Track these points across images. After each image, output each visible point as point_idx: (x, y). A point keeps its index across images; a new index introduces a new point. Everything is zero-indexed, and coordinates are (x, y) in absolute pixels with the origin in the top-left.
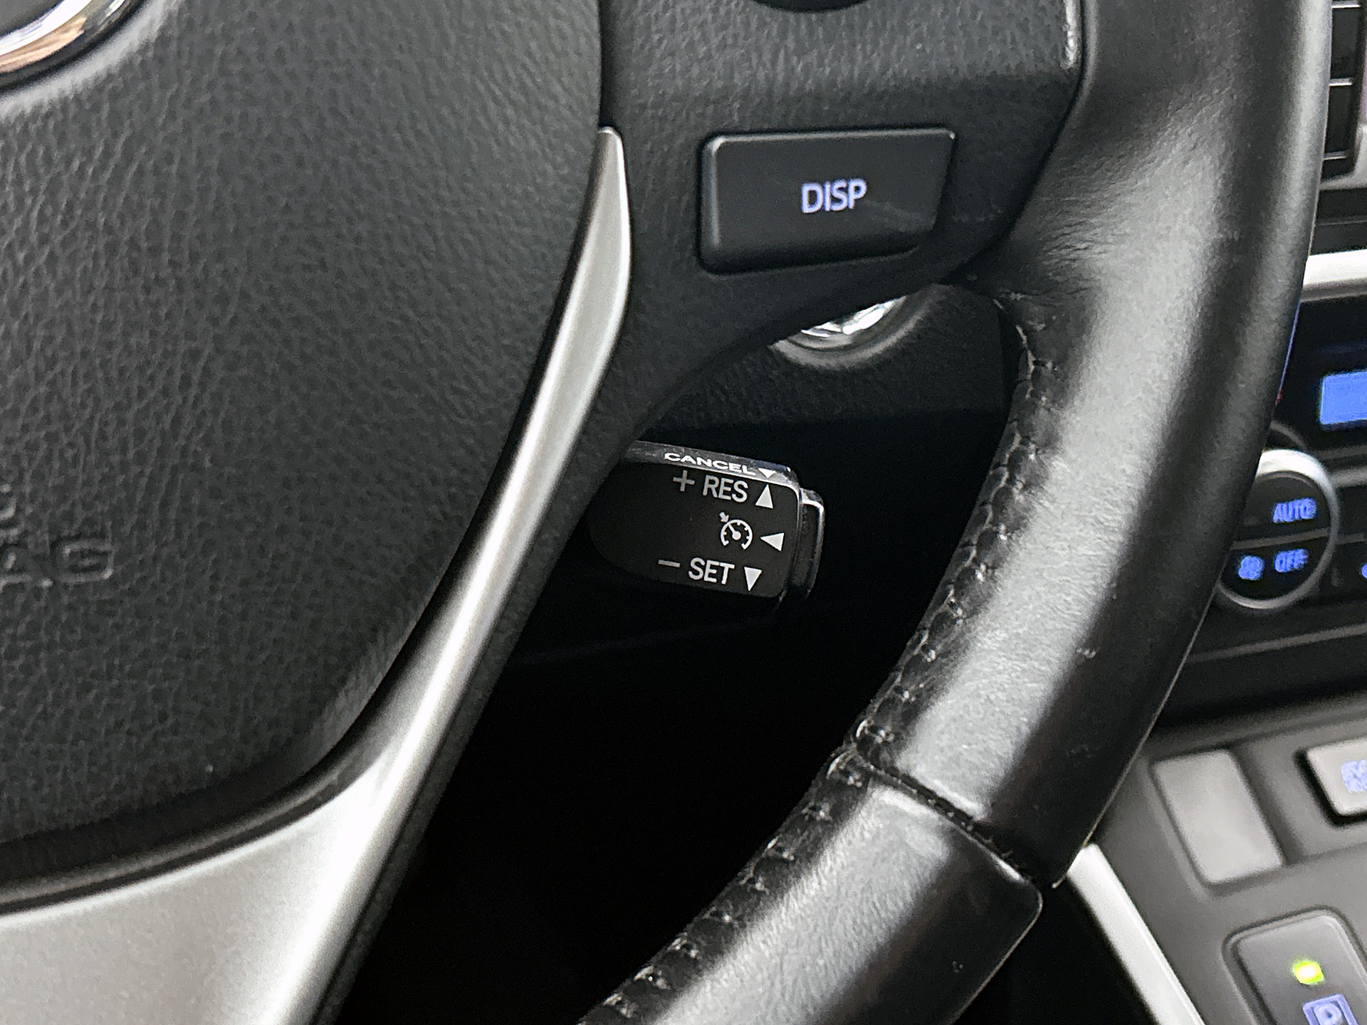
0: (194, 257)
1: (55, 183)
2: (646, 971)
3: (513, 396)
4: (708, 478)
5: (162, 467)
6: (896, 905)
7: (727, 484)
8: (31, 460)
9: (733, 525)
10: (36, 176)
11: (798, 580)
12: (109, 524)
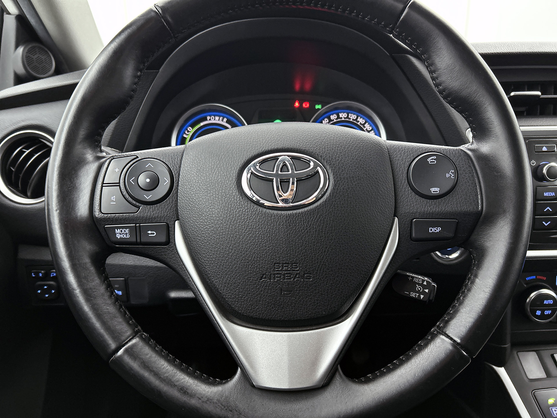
0: (328, 233)
1: (309, 221)
2: (395, 361)
3: (377, 259)
4: (415, 278)
5: (320, 264)
6: (441, 355)
7: (418, 280)
8: (302, 261)
9: (419, 287)
10: (306, 220)
11: (431, 298)
12: (312, 272)
